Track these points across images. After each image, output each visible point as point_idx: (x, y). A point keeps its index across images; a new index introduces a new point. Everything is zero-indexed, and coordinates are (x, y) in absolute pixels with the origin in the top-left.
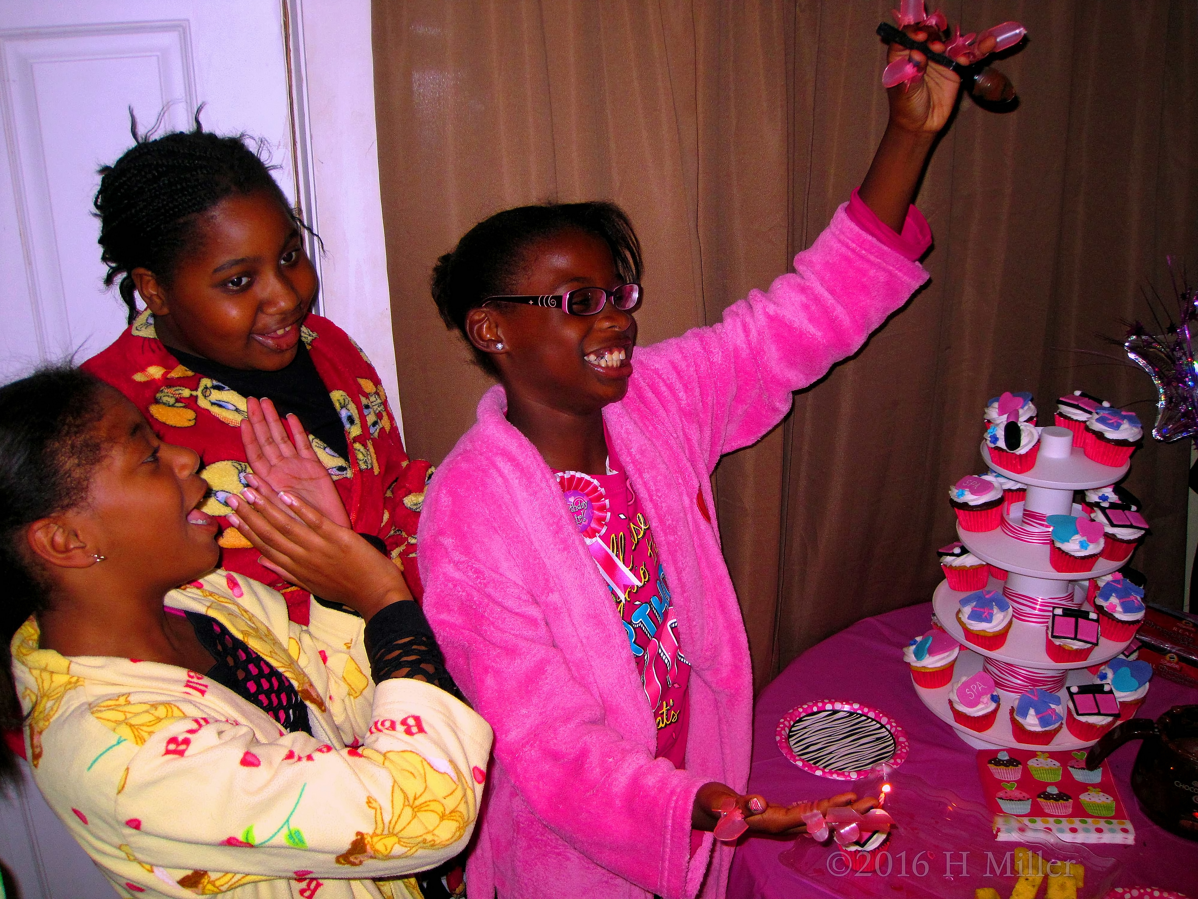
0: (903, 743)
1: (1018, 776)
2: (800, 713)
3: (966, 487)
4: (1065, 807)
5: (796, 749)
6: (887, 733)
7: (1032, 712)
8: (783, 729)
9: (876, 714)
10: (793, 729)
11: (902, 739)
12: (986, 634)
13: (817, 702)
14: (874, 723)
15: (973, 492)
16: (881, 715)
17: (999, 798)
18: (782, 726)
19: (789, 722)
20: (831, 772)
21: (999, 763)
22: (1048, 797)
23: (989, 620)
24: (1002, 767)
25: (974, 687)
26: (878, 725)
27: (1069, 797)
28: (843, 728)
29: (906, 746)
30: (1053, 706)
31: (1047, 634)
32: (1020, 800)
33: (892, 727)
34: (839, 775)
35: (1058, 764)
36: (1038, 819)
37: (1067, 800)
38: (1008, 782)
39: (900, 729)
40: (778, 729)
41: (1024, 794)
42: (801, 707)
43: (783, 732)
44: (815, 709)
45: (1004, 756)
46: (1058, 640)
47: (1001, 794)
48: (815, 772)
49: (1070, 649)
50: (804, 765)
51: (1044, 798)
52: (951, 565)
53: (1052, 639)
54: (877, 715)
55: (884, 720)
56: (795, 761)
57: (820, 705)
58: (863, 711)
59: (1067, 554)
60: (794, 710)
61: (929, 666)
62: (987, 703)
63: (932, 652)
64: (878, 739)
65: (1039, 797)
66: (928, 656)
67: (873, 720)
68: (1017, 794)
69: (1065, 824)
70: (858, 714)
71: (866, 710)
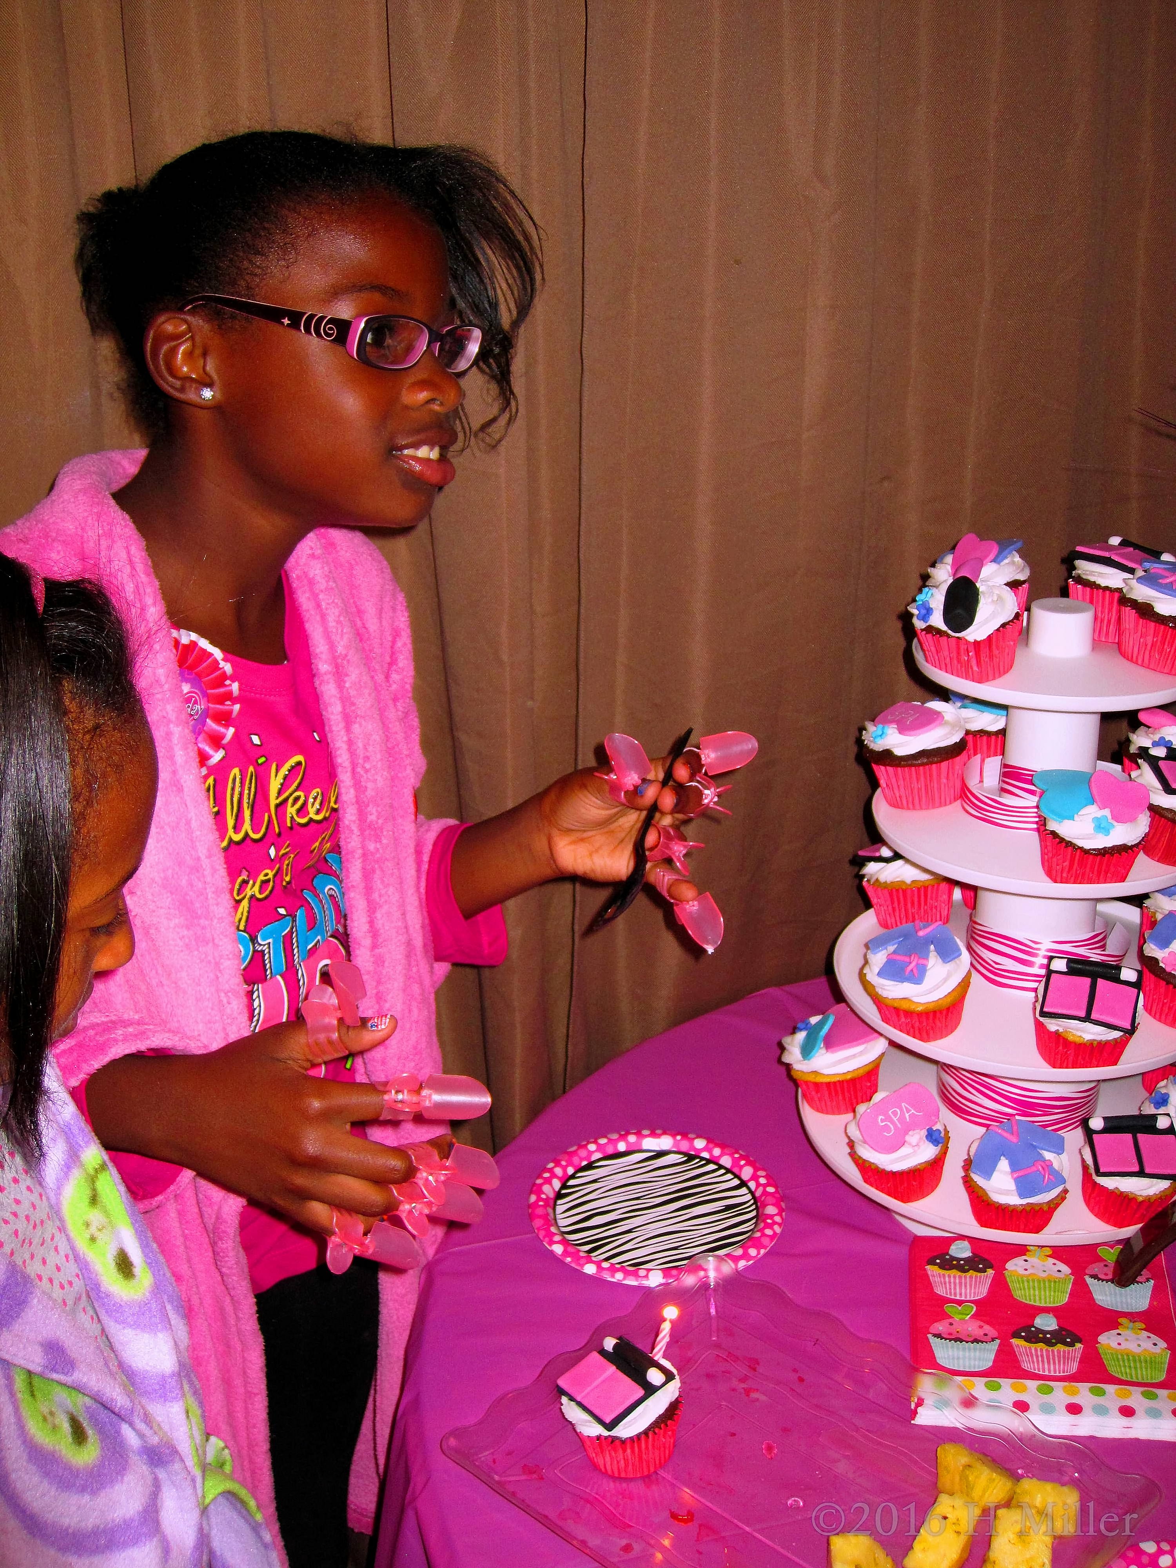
0: (771, 1217)
1: (982, 1291)
2: (591, 1153)
3: (891, 722)
4: (1066, 1358)
5: (564, 1221)
6: (749, 1197)
7: (1004, 1165)
8: (548, 1181)
9: (734, 1159)
10: (571, 1182)
11: (771, 1210)
12: (913, 1007)
13: (628, 1133)
14: (730, 1176)
15: (903, 729)
16: (743, 1162)
17: (935, 1335)
18: (547, 1175)
19: (564, 1169)
20: (613, 1269)
21: (949, 1264)
22: (1035, 1336)
23: (917, 977)
24: (954, 1272)
25: (895, 1113)
26: (736, 1182)
27: (1076, 1339)
28: (667, 1183)
29: (775, 1223)
30: (1048, 1155)
31: (1035, 1009)
32: (976, 1341)
33: (758, 1185)
34: (627, 1273)
35: (1066, 1269)
36: (1006, 1383)
37: (1072, 1344)
38: (960, 1303)
39: (771, 1189)
40: (539, 1181)
41: (987, 1328)
42: (595, 1142)
43: (546, 1188)
44: (622, 1147)
45: (961, 1251)
46: (1053, 1021)
47: (940, 1327)
48: (582, 1266)
49: (1078, 1040)
50: (566, 1253)
51: (1027, 1339)
52: (877, 880)
53: (1041, 1019)
54: (735, 1162)
55: (747, 1172)
56: (551, 1243)
57: (632, 1139)
58: (711, 1154)
59: (1069, 844)
60: (581, 1147)
61: (826, 1071)
62: (917, 1145)
63: (830, 1043)
64: (728, 1208)
65: (1016, 1335)
66: (824, 1051)
67: (728, 1171)
68: (973, 1328)
69: (1061, 1394)
70: (702, 1159)
71: (717, 1152)
